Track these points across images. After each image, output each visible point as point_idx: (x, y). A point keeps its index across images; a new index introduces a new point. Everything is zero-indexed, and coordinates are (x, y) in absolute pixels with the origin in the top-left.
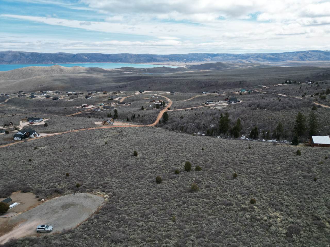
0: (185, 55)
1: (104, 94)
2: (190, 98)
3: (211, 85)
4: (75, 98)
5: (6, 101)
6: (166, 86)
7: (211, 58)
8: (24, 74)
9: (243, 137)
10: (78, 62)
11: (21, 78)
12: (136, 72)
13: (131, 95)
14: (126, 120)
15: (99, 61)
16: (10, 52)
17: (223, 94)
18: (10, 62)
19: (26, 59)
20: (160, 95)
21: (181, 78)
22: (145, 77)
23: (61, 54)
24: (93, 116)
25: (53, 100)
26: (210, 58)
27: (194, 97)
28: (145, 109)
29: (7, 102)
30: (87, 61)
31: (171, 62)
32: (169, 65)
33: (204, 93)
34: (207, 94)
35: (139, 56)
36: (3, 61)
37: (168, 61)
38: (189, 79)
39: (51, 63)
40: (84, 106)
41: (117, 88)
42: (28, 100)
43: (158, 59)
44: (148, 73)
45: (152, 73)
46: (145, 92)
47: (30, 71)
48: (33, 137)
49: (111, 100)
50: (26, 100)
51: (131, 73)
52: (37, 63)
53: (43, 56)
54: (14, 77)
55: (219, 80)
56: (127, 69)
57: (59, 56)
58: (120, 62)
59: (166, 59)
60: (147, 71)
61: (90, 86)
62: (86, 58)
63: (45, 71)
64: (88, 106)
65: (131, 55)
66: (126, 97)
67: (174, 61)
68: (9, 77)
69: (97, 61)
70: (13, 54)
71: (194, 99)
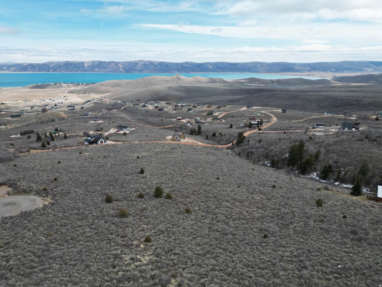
0: (335, 63)
1: (208, 107)
2: (303, 118)
3: (351, 104)
4: (178, 110)
5: (122, 108)
6: (287, 103)
7: (375, 67)
8: (147, 84)
9: (314, 175)
10: (203, 71)
11: (144, 87)
12: (262, 83)
13: (234, 110)
14: (205, 137)
15: (225, 71)
16: (141, 61)
17: (352, 116)
18: (140, 71)
19: (155, 68)
20: (268, 112)
21: (311, 93)
22: (268, 91)
23: (186, 63)
24: (180, 130)
25: (159, 110)
26: (372, 67)
27: (308, 118)
28: (234, 127)
29: (122, 110)
30: (212, 71)
31: (313, 73)
32: (309, 75)
33: (326, 114)
34: (330, 115)
35: (273, 64)
36: (135, 70)
37: (309, 71)
38: (321, 95)
39: (176, 73)
40: (179, 119)
41: (230, 101)
42: (139, 109)
43: (296, 68)
44: (277, 85)
45: (282, 85)
46: (254, 108)
47: (153, 81)
48: (100, 143)
49: (210, 114)
50: (138, 109)
51: (256, 85)
52: (164, 73)
53: (170, 65)
54: (138, 86)
55: (365, 97)
56: (252, 80)
57: (186, 65)
58: (248, 72)
59: (307, 68)
60: (276, 83)
61: (203, 98)
62: (211, 67)
63: (166, 81)
64: (183, 119)
65: (262, 64)
66: (228, 112)
67: (318, 71)
68: (134, 86)
69: (223, 71)
70: (144, 63)
71: (307, 120)
